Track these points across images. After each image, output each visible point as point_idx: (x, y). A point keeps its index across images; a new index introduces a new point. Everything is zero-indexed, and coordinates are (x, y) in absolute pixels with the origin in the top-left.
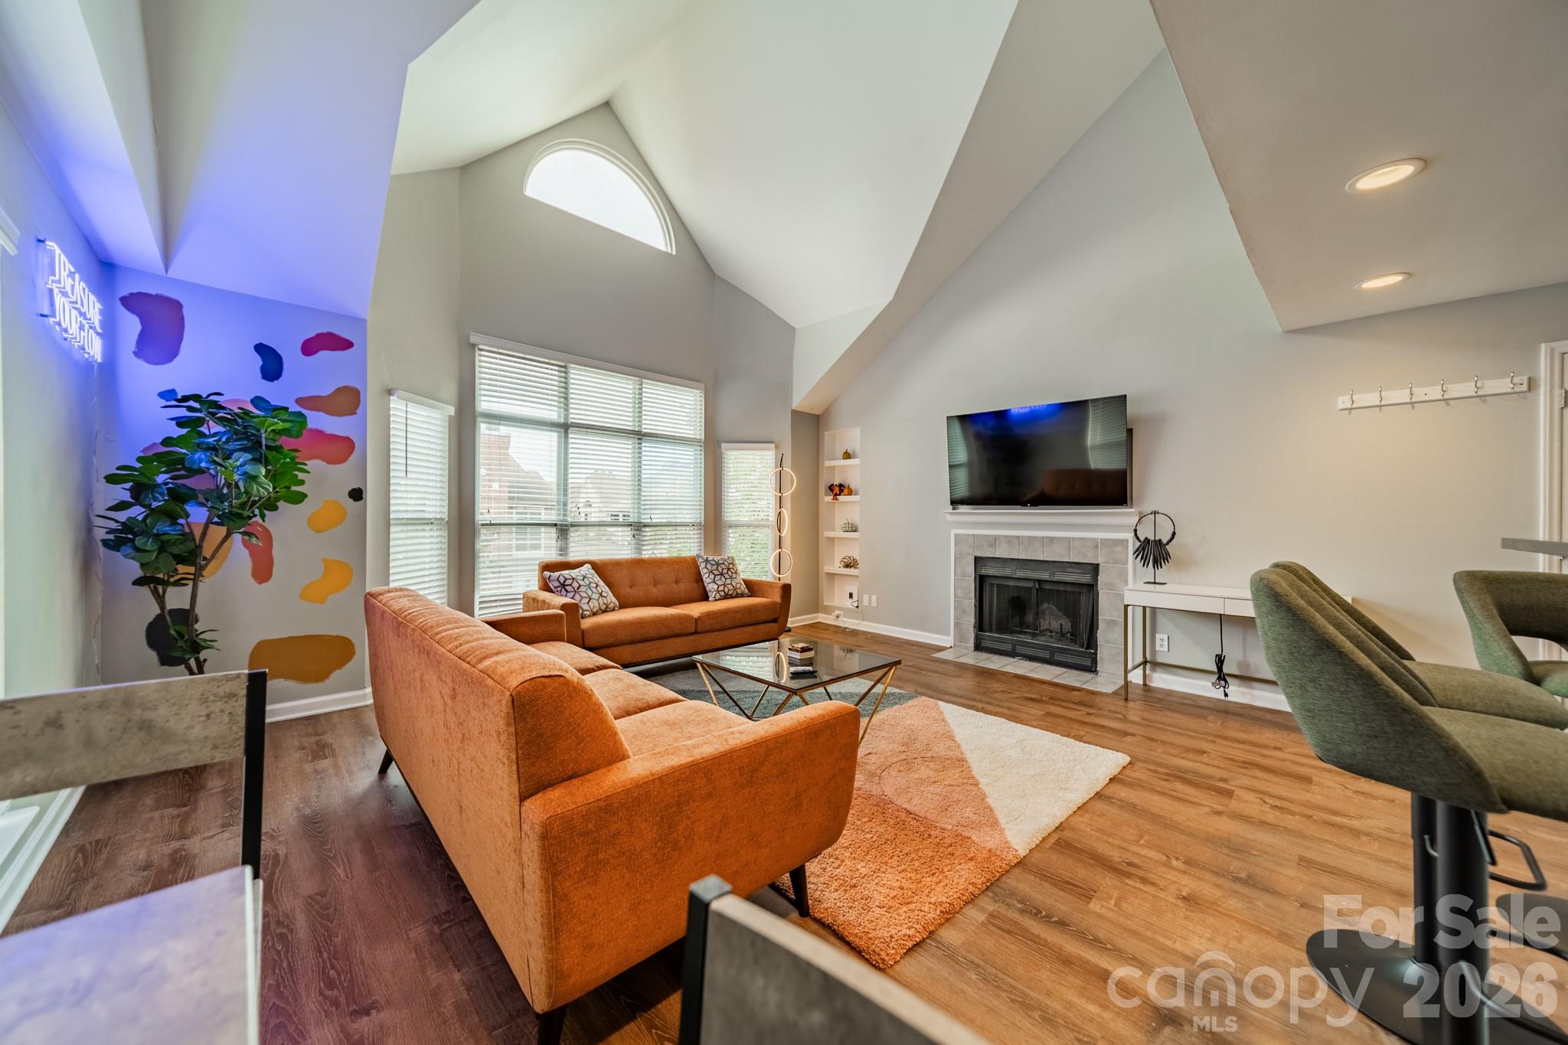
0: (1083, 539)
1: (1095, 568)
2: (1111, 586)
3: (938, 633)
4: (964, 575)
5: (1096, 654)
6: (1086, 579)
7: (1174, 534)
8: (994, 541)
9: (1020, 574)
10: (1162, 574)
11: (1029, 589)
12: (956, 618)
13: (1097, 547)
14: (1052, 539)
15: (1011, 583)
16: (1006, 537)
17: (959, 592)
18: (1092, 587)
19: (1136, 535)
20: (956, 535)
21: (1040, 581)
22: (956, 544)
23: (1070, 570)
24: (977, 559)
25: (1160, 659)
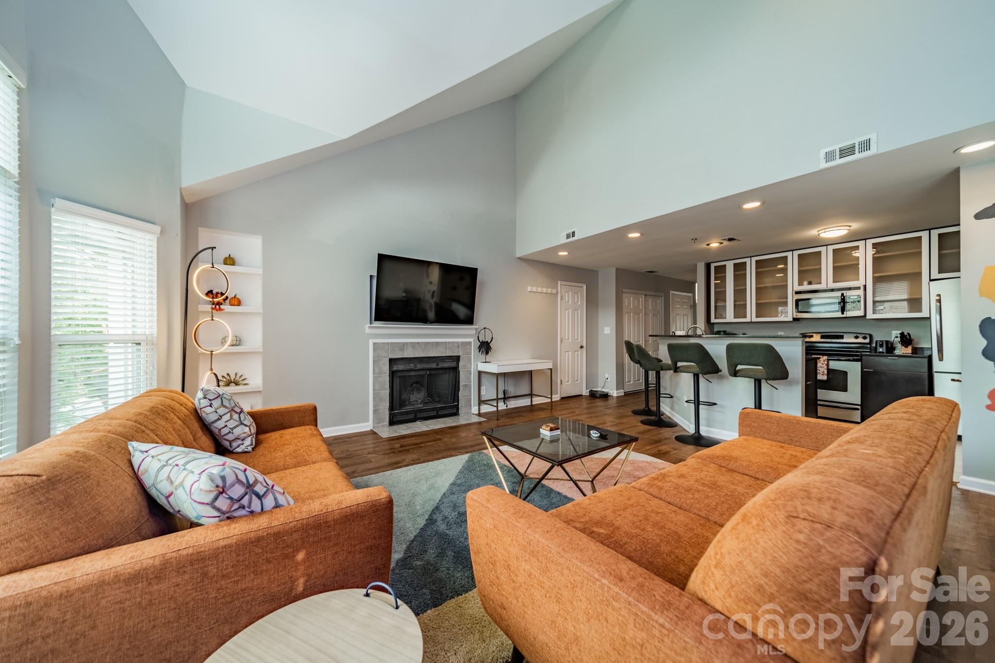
0: (453, 342)
1: (457, 359)
2: (465, 367)
3: (358, 422)
4: (381, 372)
5: (458, 405)
6: (454, 364)
7: (492, 338)
8: (403, 346)
9: (419, 366)
10: (488, 358)
11: (423, 376)
12: (374, 406)
13: (459, 346)
14: (437, 343)
15: (413, 373)
16: (411, 343)
17: (377, 387)
18: (456, 370)
19: (478, 339)
20: (374, 344)
21: (430, 369)
22: (374, 350)
23: (447, 361)
24: (392, 361)
25: (483, 399)
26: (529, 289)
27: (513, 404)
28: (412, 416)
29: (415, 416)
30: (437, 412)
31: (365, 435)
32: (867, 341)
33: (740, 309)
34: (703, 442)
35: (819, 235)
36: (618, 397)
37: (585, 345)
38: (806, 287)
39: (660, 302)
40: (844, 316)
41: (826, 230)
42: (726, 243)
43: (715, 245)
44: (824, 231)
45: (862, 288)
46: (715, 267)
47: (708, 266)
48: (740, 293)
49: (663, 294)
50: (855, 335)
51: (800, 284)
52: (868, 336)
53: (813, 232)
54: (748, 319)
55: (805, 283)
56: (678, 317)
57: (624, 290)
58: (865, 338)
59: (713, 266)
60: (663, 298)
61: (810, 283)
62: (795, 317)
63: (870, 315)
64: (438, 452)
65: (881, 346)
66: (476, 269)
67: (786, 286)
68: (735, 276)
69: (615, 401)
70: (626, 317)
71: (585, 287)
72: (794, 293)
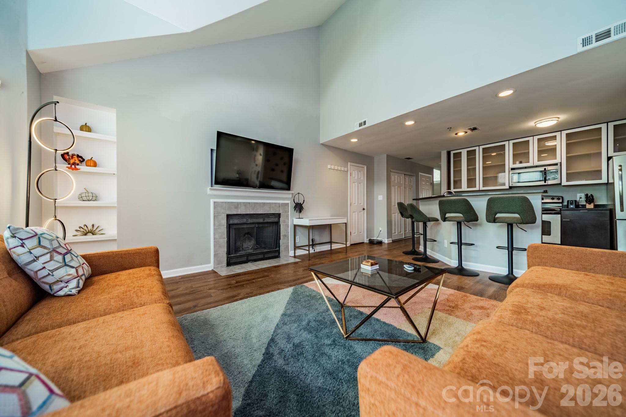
0: (275, 203)
1: (279, 215)
2: (284, 222)
3: (201, 264)
4: (220, 225)
5: (279, 250)
6: (276, 220)
7: (304, 201)
8: (237, 205)
9: (250, 221)
10: (301, 215)
11: (253, 228)
12: (215, 251)
13: (280, 206)
14: (264, 204)
15: (245, 226)
16: (244, 203)
17: (217, 236)
18: (277, 223)
19: (294, 201)
20: (214, 202)
21: (258, 223)
22: (215, 207)
23: (271, 217)
24: (228, 216)
25: (297, 245)
26: (329, 167)
27: (318, 249)
28: (245, 259)
29: (247, 259)
30: (264, 256)
31: (207, 274)
32: (561, 201)
33: (471, 181)
34: (464, 273)
35: (536, 125)
36: (388, 244)
37: (365, 208)
38: (518, 165)
39: (413, 179)
40: (546, 184)
41: (542, 121)
42: (469, 132)
43: (461, 134)
44: (540, 122)
45: (559, 165)
46: (454, 154)
47: (449, 153)
48: (471, 171)
49: (415, 174)
50: (552, 197)
51: (514, 163)
52: (561, 198)
53: (531, 124)
54: (477, 189)
55: (517, 162)
56: (424, 190)
57: (392, 170)
58: (559, 199)
59: (452, 153)
60: (415, 177)
61: (521, 162)
62: (510, 185)
63: (564, 183)
64: (267, 286)
65: (571, 204)
66: (293, 149)
67: (504, 165)
68: (468, 159)
69: (386, 246)
70: (393, 188)
71: (365, 168)
72: (510, 169)
